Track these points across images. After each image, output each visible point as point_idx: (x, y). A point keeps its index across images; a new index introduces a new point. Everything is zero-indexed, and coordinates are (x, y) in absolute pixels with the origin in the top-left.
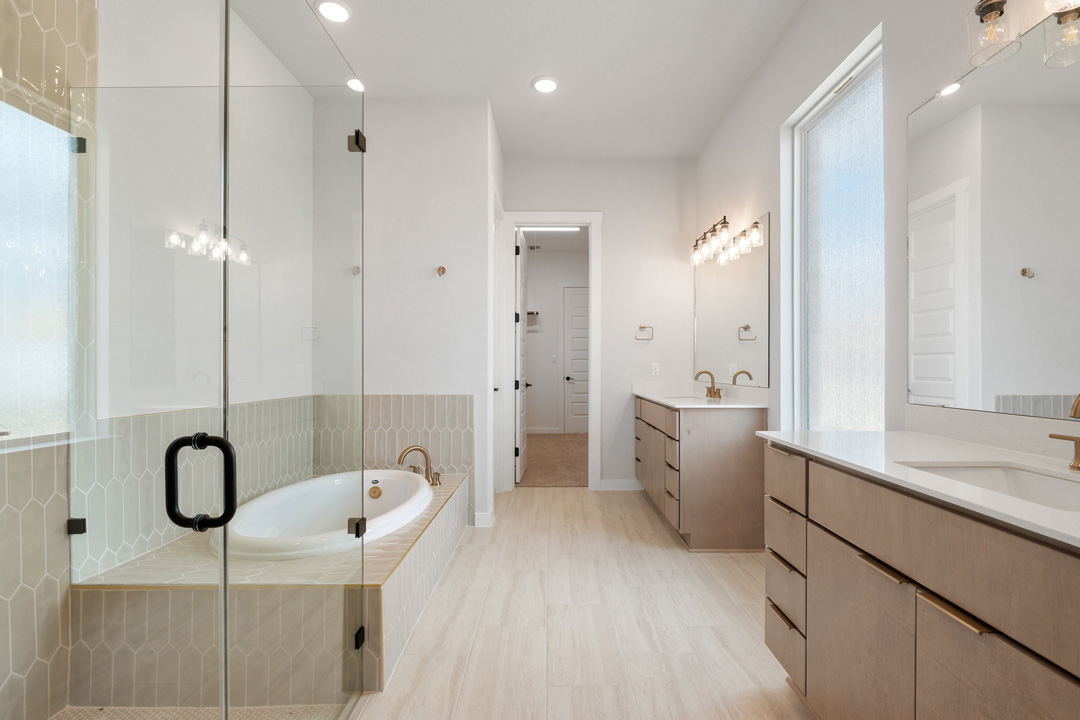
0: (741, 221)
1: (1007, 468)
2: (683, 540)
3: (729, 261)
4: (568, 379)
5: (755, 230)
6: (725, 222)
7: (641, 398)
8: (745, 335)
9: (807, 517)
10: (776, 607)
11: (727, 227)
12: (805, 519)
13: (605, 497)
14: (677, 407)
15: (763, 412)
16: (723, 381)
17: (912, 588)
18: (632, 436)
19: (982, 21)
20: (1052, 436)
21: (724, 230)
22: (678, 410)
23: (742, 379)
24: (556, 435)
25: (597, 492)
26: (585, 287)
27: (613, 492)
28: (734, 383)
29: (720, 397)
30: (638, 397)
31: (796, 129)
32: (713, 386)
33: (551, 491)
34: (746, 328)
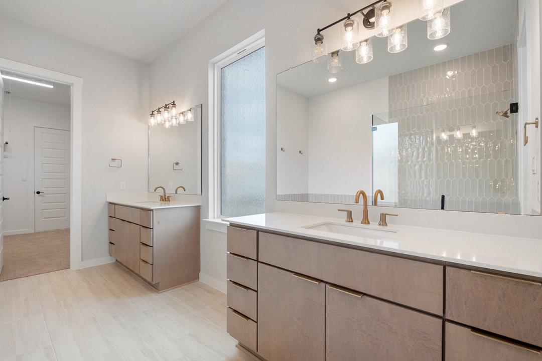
0: (183, 106)
1: (327, 224)
2: (153, 287)
3: (171, 126)
4: (38, 193)
5: (189, 112)
6: (174, 104)
7: (115, 204)
8: (176, 167)
9: (257, 261)
10: (235, 311)
11: (175, 107)
12: (256, 262)
13: (86, 273)
14: (152, 208)
15: (198, 208)
16: (170, 191)
17: (323, 285)
18: (107, 228)
19: (316, 44)
20: (339, 210)
21: (174, 108)
22: (152, 210)
23: (180, 191)
24: (27, 234)
25: (79, 270)
26: (66, 130)
27: (92, 268)
28: (176, 193)
29: (169, 201)
30: (111, 203)
31: (216, 65)
32: (165, 195)
33: (35, 278)
34: (177, 164)
